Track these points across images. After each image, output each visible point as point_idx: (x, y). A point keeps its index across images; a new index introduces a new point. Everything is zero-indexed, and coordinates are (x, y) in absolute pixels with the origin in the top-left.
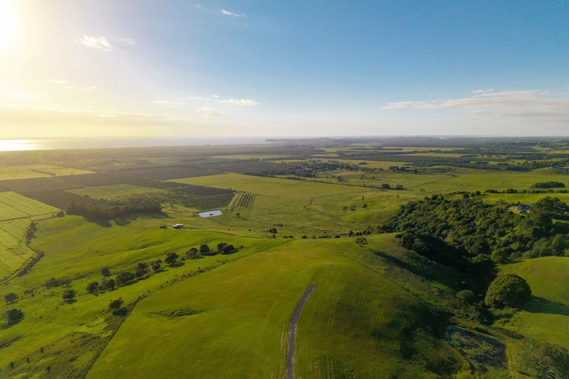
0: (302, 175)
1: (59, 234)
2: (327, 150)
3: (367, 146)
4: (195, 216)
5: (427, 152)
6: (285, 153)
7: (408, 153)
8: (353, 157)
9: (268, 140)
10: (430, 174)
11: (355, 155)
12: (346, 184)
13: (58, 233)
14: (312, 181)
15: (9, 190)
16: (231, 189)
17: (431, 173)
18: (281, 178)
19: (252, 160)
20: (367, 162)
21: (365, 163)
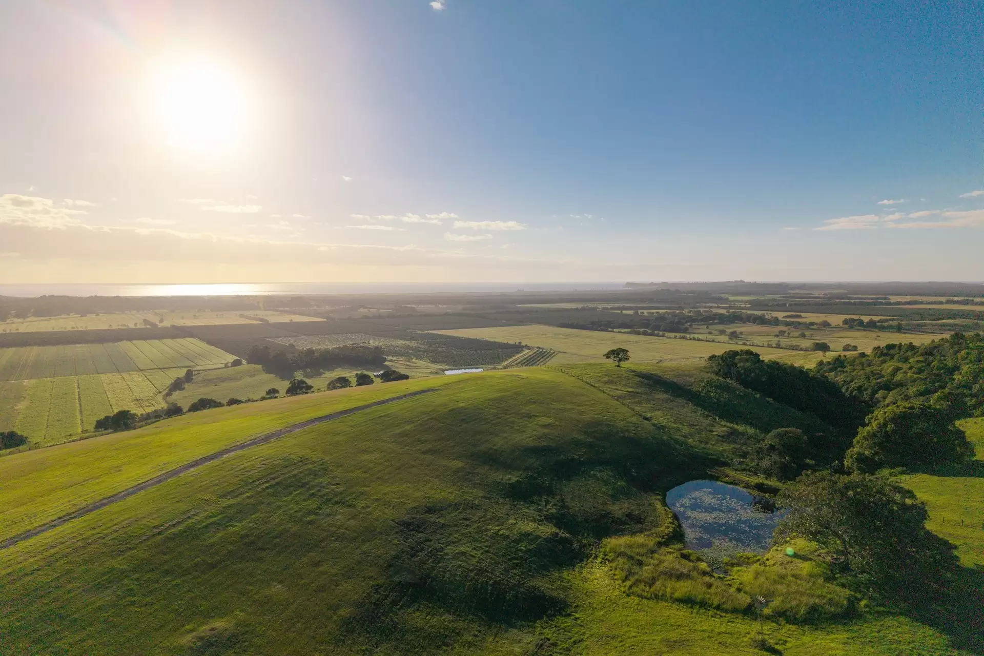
0: (661, 329)
1: (216, 387)
2: (732, 298)
3: (816, 293)
4: (436, 373)
5: (941, 303)
6: (651, 300)
7: (898, 303)
8: (780, 307)
9: (628, 284)
10: (931, 333)
11: (785, 305)
12: (741, 343)
13: (216, 385)
14: (678, 337)
15: (192, 335)
16: (520, 343)
17: (932, 331)
18: (619, 332)
19: (583, 309)
20: (803, 314)
21: (800, 317)
